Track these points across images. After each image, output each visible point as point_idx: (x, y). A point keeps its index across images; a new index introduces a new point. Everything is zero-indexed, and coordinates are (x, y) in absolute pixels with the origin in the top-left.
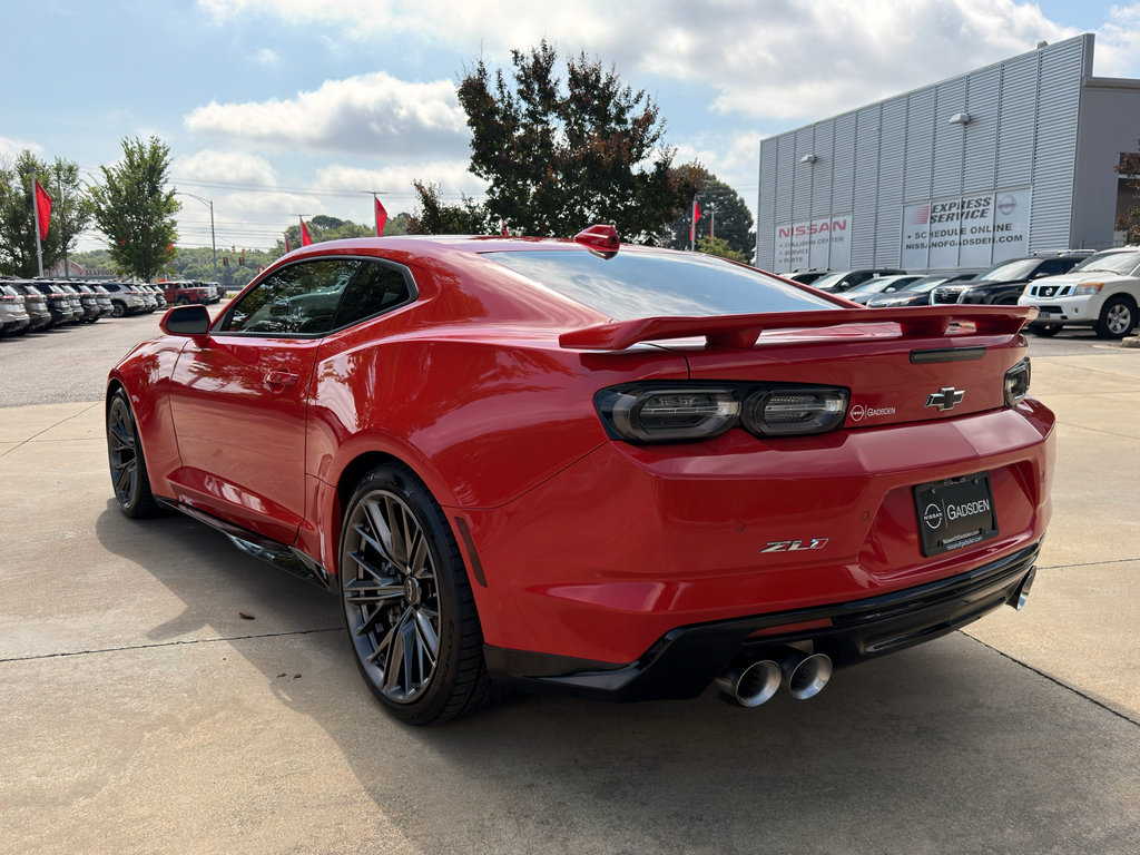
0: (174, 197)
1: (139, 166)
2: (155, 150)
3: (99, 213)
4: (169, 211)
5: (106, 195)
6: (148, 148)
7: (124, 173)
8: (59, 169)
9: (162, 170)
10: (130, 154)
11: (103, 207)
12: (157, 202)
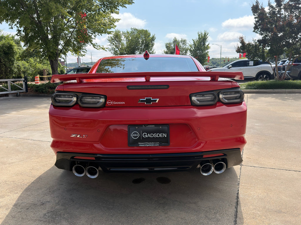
0: (209, 45)
1: (201, 38)
2: (205, 34)
3: (191, 51)
4: (207, 49)
5: (193, 46)
6: (203, 34)
7: (197, 40)
8: (182, 41)
9: (206, 39)
10: (199, 35)
11: (192, 49)
12: (204, 47)
